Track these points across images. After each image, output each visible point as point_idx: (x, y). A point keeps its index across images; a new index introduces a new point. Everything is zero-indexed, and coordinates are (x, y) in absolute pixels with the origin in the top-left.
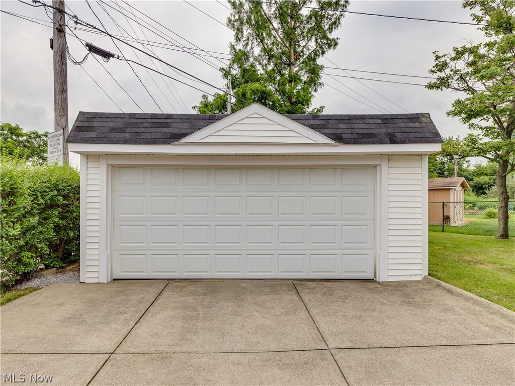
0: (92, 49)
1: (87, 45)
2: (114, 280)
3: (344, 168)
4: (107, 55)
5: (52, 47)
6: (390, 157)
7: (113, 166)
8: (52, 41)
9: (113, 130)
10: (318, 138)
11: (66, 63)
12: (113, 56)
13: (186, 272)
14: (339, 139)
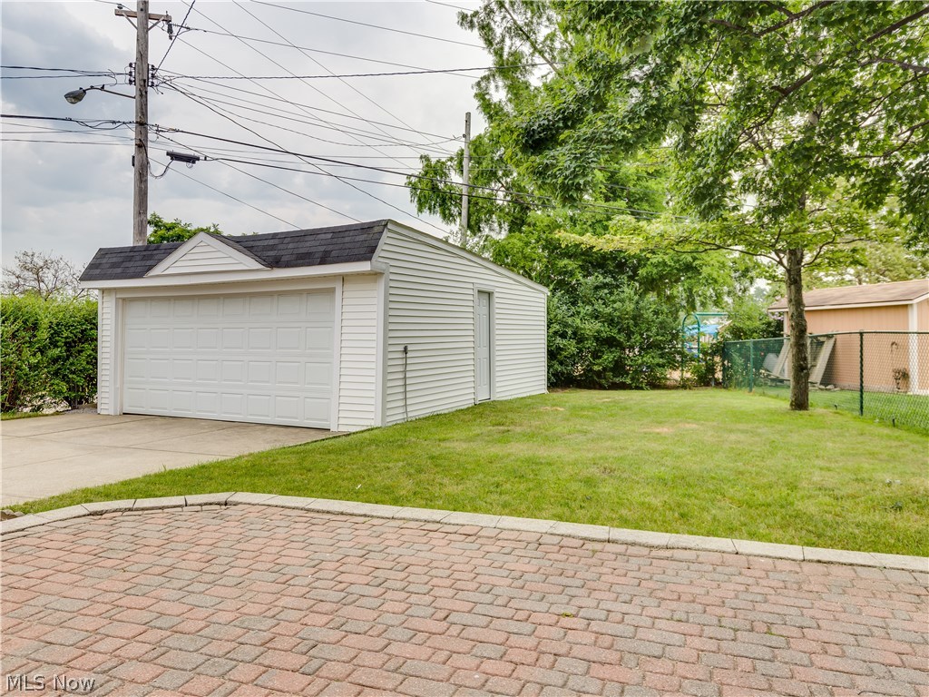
0: (175, 157)
1: (168, 154)
2: (124, 414)
3: (310, 292)
4: (191, 160)
5: (133, 165)
6: (344, 278)
7: (124, 299)
8: (134, 157)
9: (114, 265)
10: (251, 263)
11: (146, 181)
12: (198, 159)
13: (175, 409)
14: (275, 263)
